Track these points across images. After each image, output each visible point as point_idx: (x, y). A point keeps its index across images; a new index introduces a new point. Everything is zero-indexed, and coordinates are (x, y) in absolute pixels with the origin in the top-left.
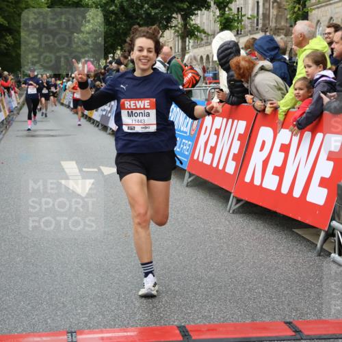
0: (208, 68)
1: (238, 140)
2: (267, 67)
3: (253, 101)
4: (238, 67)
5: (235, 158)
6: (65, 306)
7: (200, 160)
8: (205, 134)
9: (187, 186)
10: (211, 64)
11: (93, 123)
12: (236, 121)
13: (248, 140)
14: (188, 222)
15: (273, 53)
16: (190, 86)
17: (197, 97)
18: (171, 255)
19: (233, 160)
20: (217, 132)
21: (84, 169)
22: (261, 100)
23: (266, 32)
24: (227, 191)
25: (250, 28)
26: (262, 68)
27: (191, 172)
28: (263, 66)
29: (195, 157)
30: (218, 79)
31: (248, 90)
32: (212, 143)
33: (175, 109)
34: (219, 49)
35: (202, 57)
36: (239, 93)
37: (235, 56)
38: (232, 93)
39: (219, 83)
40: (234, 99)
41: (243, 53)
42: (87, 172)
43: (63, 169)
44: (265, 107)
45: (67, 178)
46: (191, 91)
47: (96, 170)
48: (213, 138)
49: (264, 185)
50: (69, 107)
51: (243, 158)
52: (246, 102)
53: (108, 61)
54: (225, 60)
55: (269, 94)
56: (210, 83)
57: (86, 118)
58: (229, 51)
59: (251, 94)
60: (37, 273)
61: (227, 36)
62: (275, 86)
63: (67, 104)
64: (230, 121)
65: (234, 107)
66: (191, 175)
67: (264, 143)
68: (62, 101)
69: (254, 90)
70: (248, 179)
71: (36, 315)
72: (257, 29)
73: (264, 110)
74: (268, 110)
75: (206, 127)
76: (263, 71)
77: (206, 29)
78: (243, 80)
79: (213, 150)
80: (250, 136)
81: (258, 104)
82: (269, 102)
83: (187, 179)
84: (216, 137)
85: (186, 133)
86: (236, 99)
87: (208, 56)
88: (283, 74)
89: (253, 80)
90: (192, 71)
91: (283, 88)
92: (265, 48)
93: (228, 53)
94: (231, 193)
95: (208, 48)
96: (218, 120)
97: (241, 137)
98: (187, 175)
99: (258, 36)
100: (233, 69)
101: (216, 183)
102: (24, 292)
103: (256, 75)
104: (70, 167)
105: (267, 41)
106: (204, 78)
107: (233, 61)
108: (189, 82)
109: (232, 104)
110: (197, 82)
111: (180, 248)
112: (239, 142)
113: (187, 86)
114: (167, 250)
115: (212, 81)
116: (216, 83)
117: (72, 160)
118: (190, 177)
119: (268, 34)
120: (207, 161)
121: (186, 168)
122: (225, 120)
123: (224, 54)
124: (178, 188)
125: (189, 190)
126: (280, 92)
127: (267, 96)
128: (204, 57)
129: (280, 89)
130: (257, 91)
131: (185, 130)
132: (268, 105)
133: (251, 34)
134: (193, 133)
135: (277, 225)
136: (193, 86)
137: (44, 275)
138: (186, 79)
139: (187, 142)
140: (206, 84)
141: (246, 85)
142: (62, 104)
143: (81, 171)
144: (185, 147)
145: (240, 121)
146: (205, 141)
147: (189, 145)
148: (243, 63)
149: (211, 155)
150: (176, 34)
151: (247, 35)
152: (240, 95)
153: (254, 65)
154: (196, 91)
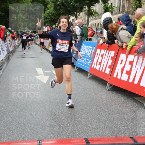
0: (98, 29)
3: (118, 43)
4: (112, 28)
5: (110, 67)
7: (95, 68)
8: (97, 57)
9: (89, 79)
10: (99, 27)
11: (49, 52)
12: (110, 51)
14: (89, 94)
15: (127, 22)
16: (91, 36)
17: (94, 41)
18: (82, 108)
20: (102, 56)
22: (121, 42)
23: (123, 13)
25: (116, 12)
26: (122, 29)
27: (91, 73)
29: (93, 67)
30: (103, 33)
31: (116, 38)
32: (100, 61)
33: (84, 46)
34: (103, 21)
37: (110, 23)
38: (109, 39)
39: (103, 35)
41: (114, 22)
42: (47, 73)
44: (123, 45)
46: (91, 38)
47: (50, 72)
48: (100, 58)
51: (113, 67)
53: (56, 26)
54: (106, 25)
55: (125, 40)
56: (99, 35)
57: (46, 50)
58: (108, 21)
59: (117, 40)
61: (108, 15)
62: (127, 36)
63: (38, 44)
64: (108, 51)
65: (110, 45)
66: (90, 74)
68: (36, 43)
69: (118, 38)
72: (120, 12)
73: (122, 46)
74: (124, 47)
75: (98, 54)
77: (97, 11)
78: (114, 33)
79: (100, 64)
80: (116, 58)
81: (120, 44)
82: (125, 43)
83: (89, 76)
85: (89, 56)
86: (110, 42)
88: (131, 31)
89: (118, 34)
91: (131, 37)
92: (125, 19)
93: (107, 22)
94: (107, 82)
96: (103, 51)
98: (89, 74)
99: (121, 15)
100: (110, 29)
101: (101, 78)
103: (119, 31)
104: (39, 70)
105: (126, 17)
106: (97, 33)
107: (110, 26)
108: (90, 34)
109: (109, 44)
111: (85, 105)
112: (111, 60)
114: (80, 106)
115: (100, 34)
118: (90, 75)
120: (98, 68)
121: (88, 71)
122: (106, 51)
124: (85, 80)
125: (90, 81)
126: (129, 39)
128: (97, 24)
129: (129, 38)
132: (124, 44)
133: (117, 14)
134: (92, 56)
139: (89, 60)
140: (98, 35)
141: (115, 36)
143: (44, 72)
144: (88, 62)
145: (112, 51)
146: (97, 60)
147: (90, 62)
148: (114, 26)
149: (99, 66)
150: (85, 14)
151: (115, 15)
152: (112, 40)
153: (119, 27)
154: (93, 38)
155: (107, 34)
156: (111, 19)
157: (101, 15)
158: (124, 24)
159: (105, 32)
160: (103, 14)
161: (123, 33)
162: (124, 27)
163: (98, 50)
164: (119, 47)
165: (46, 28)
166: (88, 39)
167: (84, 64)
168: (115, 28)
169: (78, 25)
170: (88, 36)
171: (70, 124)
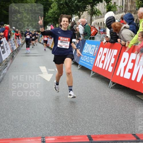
0: (101, 28)
1: (114, 58)
2: (127, 27)
3: (121, 41)
4: (115, 27)
5: (112, 65)
6: (40, 126)
7: (98, 66)
8: (100, 55)
9: (92, 77)
10: (102, 26)
12: (113, 50)
13: (118, 58)
14: (92, 92)
15: (131, 21)
17: (97, 40)
18: (85, 106)
19: (112, 66)
20: (105, 54)
21: (49, 70)
22: (124, 41)
23: (126, 12)
24: (109, 79)
25: (119, 11)
26: (125, 28)
28: (125, 26)
29: (96, 65)
31: (118, 36)
32: (102, 59)
33: (87, 45)
35: (99, 23)
36: (115, 38)
37: (113, 22)
39: (106, 34)
40: (113, 41)
41: (117, 21)
43: (40, 70)
44: (126, 44)
45: (42, 73)
46: (94, 37)
47: (54, 70)
49: (125, 77)
50: (43, 44)
51: (116, 66)
52: (118, 42)
54: (109, 24)
56: (102, 34)
57: (50, 49)
58: (111, 20)
59: (120, 39)
60: (29, 113)
61: (111, 14)
62: (130, 35)
63: (42, 42)
64: (111, 50)
65: (112, 44)
66: (93, 72)
67: (125, 59)
68: (40, 42)
69: (121, 37)
70: (118, 74)
71: (29, 130)
72: (122, 11)
73: (125, 45)
75: (100, 52)
76: (125, 29)
77: (100, 10)
78: (116, 32)
79: (103, 62)
80: (119, 56)
81: (123, 42)
83: (92, 74)
84: (104, 56)
85: (92, 55)
87: (101, 23)
88: (133, 30)
89: (121, 33)
90: (95, 29)
91: (134, 36)
93: (110, 22)
94: (110, 80)
95: (101, 19)
96: (106, 49)
97: (115, 57)
98: (92, 72)
99: (124, 14)
100: (113, 28)
101: (104, 76)
102: (24, 121)
103: (122, 30)
104: (43, 69)
105: (129, 16)
106: (100, 32)
108: (93, 33)
109: (112, 43)
110: (97, 33)
111: (89, 103)
112: (114, 59)
113: (92, 35)
114: (83, 103)
116: (104, 34)
117: (44, 66)
118: (93, 73)
119: (127, 13)
120: (100, 66)
121: (91, 70)
122: (108, 49)
123: (109, 21)
124: (88, 78)
125: (93, 79)
126: (132, 38)
127: (127, 39)
128: (100, 23)
129: (132, 36)
130: (123, 37)
131: (91, 53)
132: (127, 43)
133: (120, 13)
134: (95, 55)
135: (130, 93)
136: (95, 35)
137: (32, 114)
138: (92, 32)
139: (92, 58)
140: (101, 34)
141: (118, 35)
142: (40, 43)
143: (47, 70)
144: (91, 61)
145: (115, 50)
146: (100, 58)
147: (93, 60)
148: (117, 25)
149: (102, 64)
150: (88, 13)
151: (118, 14)
152: (115, 39)
153: (121, 26)
154: (96, 37)
155: (110, 33)
156: (114, 18)
157: (104, 14)
158: (127, 23)
159: (108, 31)
160: (106, 13)
161: (126, 32)
162: (127, 25)
163: (101, 49)
164: (122, 46)
165: (50, 27)
166: (91, 37)
167: (87, 63)
168: (118, 27)
169: (81, 24)
170: (91, 35)
171: (73, 121)
